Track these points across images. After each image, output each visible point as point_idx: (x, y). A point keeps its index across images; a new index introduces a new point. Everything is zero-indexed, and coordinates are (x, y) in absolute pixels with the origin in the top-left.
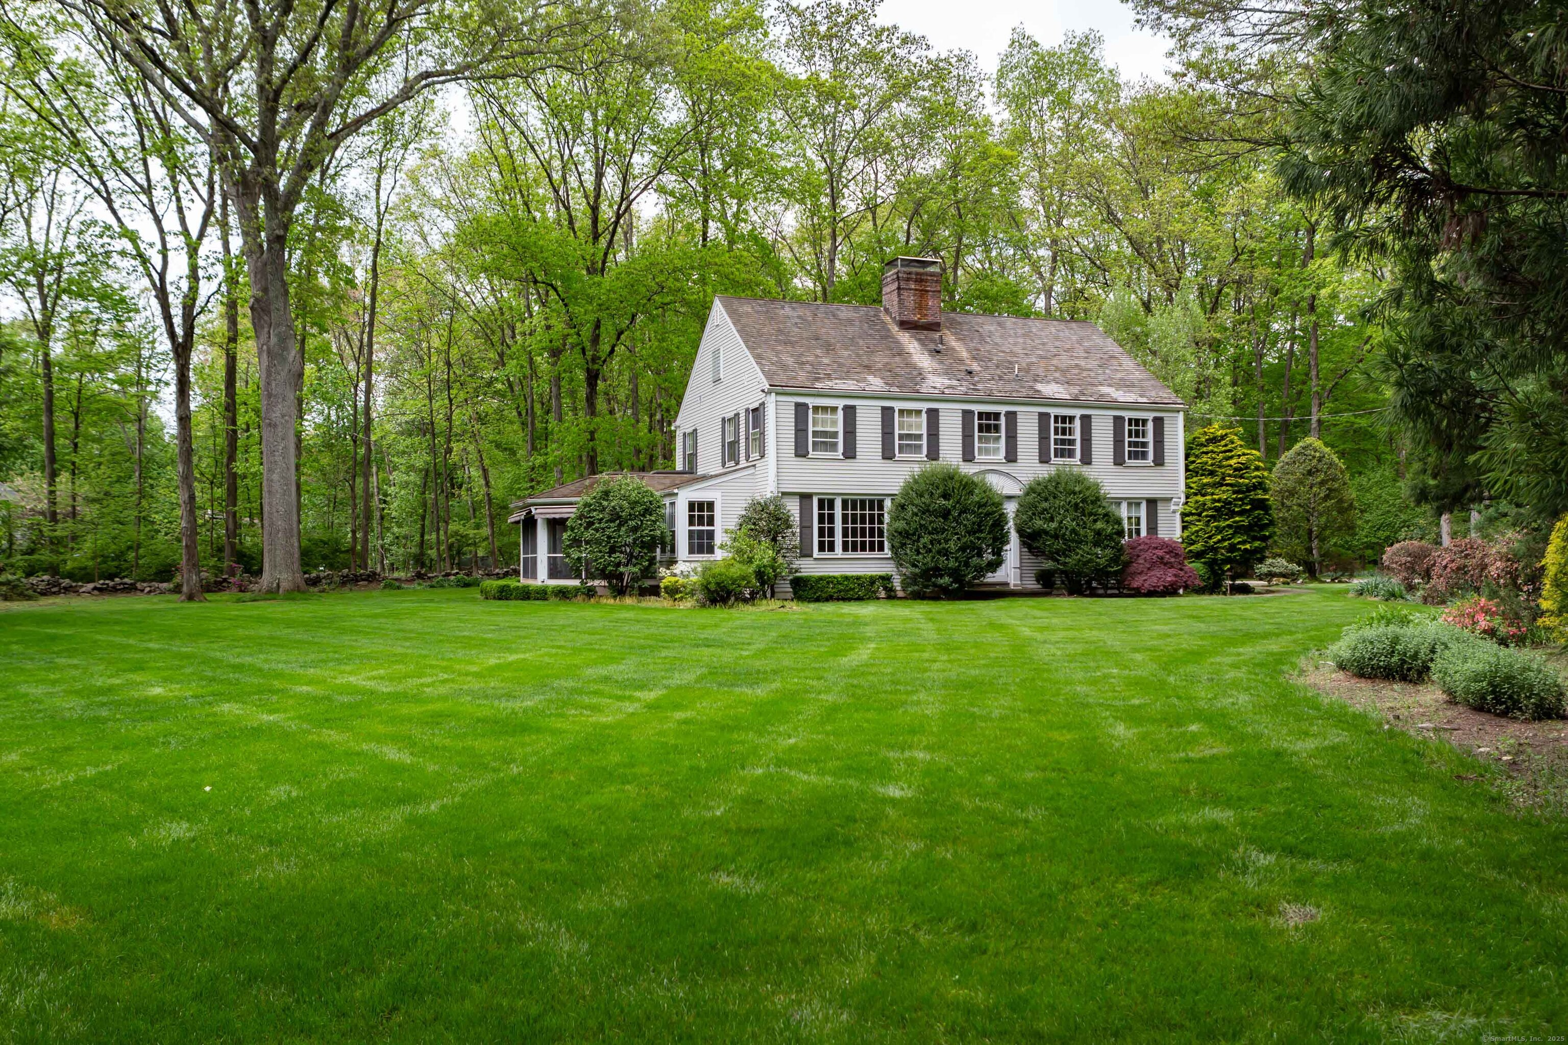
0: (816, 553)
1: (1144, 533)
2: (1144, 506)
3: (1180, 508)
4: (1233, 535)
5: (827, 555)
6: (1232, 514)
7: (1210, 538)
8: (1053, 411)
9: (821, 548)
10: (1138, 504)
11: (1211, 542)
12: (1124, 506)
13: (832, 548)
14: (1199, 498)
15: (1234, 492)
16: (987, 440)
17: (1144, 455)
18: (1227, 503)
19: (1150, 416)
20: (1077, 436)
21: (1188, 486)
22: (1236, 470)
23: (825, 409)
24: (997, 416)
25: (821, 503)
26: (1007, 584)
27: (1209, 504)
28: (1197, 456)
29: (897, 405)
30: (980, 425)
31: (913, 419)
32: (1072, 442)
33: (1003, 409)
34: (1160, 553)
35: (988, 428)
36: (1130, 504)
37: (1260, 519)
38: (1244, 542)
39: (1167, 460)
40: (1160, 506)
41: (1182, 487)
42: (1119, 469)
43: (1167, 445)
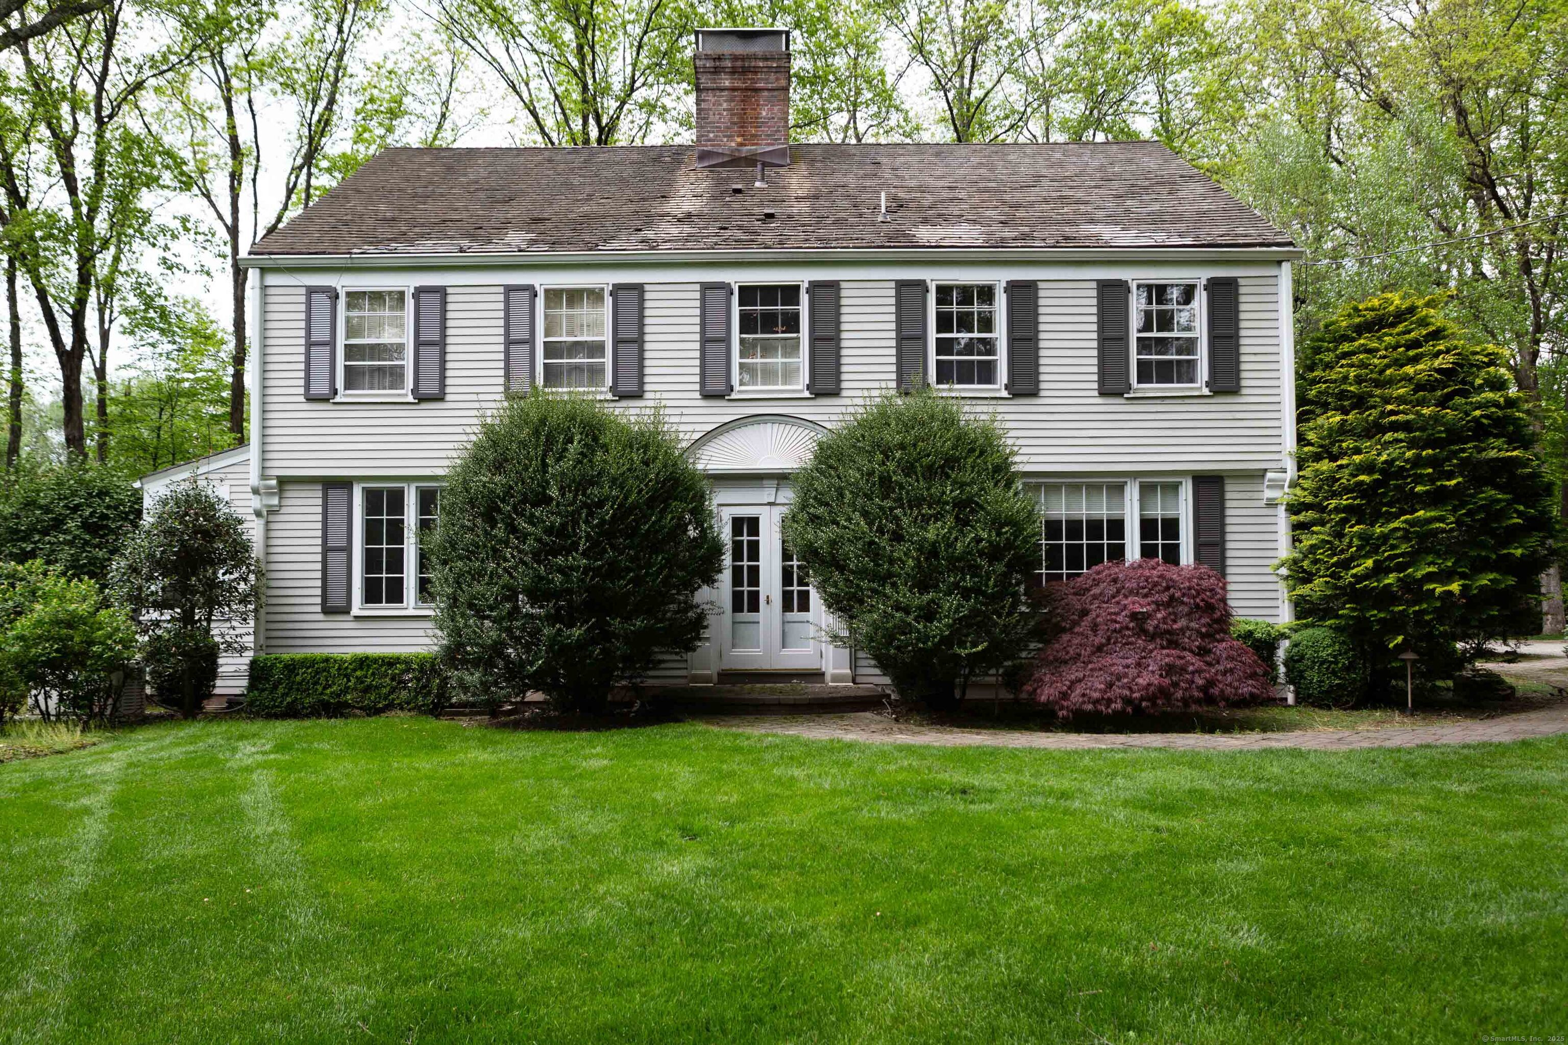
0: (357, 607)
1: (1187, 556)
2: (1186, 492)
3: (1283, 495)
4: (1413, 558)
5: (384, 609)
6: (1411, 502)
7: (1346, 565)
8: (934, 277)
9: (372, 594)
10: (1174, 488)
11: (1348, 577)
12: (1132, 493)
13: (396, 595)
14: (1325, 466)
15: (1412, 444)
16: (768, 349)
17: (1186, 372)
18: (1389, 471)
19: (1201, 276)
20: (1000, 333)
21: (1301, 439)
22: (1419, 387)
23: (377, 297)
24: (790, 293)
25: (373, 500)
26: (817, 675)
27: (1344, 478)
28: (1328, 366)
29: (542, 281)
30: (744, 317)
31: (584, 312)
32: (989, 347)
33: (802, 277)
34: (1141, 606)
35: (769, 323)
36: (1147, 490)
37: (1501, 515)
38: (1445, 576)
39: (1248, 379)
40: (1233, 493)
41: (1290, 442)
42: (1115, 405)
43: (1248, 345)
